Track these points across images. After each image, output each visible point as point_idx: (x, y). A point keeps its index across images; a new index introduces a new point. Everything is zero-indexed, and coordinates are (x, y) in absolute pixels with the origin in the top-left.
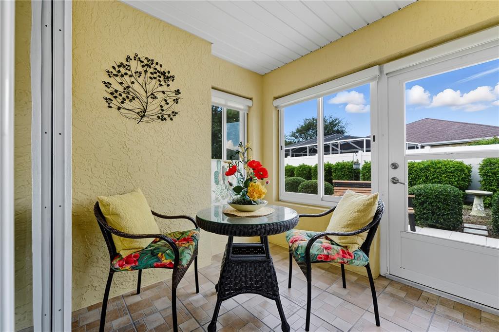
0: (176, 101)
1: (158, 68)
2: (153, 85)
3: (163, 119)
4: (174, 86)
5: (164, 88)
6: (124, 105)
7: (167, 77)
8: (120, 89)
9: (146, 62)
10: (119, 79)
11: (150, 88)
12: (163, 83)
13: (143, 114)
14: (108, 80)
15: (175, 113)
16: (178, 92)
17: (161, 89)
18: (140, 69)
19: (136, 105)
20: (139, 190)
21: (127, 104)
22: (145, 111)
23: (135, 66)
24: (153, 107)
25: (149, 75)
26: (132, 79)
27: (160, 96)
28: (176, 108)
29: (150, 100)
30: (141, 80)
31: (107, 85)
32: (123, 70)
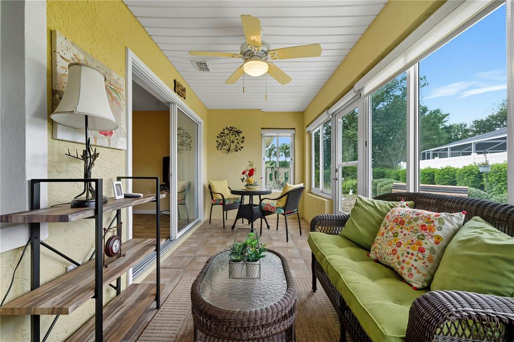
0: (242, 142)
1: (235, 130)
2: (233, 137)
3: (237, 151)
4: (241, 136)
5: (238, 137)
6: (223, 148)
7: (238, 132)
8: (221, 142)
9: (230, 129)
10: (221, 138)
11: (231, 139)
12: (237, 135)
13: (229, 150)
14: (218, 140)
15: (242, 147)
16: (243, 138)
17: (236, 138)
18: (228, 132)
19: (227, 147)
20: (226, 181)
21: (224, 147)
22: (229, 149)
23: (226, 132)
24: (233, 146)
25: (231, 133)
26: (226, 137)
27: (236, 141)
28: (242, 145)
29: (232, 144)
30: (228, 137)
31: (217, 141)
32: (222, 135)
